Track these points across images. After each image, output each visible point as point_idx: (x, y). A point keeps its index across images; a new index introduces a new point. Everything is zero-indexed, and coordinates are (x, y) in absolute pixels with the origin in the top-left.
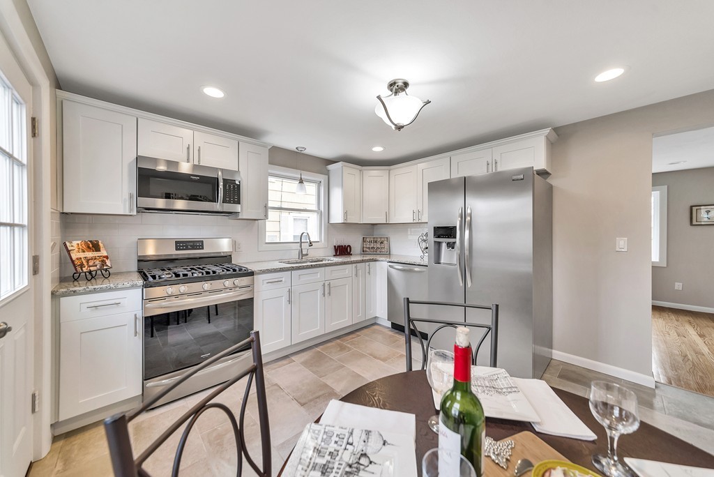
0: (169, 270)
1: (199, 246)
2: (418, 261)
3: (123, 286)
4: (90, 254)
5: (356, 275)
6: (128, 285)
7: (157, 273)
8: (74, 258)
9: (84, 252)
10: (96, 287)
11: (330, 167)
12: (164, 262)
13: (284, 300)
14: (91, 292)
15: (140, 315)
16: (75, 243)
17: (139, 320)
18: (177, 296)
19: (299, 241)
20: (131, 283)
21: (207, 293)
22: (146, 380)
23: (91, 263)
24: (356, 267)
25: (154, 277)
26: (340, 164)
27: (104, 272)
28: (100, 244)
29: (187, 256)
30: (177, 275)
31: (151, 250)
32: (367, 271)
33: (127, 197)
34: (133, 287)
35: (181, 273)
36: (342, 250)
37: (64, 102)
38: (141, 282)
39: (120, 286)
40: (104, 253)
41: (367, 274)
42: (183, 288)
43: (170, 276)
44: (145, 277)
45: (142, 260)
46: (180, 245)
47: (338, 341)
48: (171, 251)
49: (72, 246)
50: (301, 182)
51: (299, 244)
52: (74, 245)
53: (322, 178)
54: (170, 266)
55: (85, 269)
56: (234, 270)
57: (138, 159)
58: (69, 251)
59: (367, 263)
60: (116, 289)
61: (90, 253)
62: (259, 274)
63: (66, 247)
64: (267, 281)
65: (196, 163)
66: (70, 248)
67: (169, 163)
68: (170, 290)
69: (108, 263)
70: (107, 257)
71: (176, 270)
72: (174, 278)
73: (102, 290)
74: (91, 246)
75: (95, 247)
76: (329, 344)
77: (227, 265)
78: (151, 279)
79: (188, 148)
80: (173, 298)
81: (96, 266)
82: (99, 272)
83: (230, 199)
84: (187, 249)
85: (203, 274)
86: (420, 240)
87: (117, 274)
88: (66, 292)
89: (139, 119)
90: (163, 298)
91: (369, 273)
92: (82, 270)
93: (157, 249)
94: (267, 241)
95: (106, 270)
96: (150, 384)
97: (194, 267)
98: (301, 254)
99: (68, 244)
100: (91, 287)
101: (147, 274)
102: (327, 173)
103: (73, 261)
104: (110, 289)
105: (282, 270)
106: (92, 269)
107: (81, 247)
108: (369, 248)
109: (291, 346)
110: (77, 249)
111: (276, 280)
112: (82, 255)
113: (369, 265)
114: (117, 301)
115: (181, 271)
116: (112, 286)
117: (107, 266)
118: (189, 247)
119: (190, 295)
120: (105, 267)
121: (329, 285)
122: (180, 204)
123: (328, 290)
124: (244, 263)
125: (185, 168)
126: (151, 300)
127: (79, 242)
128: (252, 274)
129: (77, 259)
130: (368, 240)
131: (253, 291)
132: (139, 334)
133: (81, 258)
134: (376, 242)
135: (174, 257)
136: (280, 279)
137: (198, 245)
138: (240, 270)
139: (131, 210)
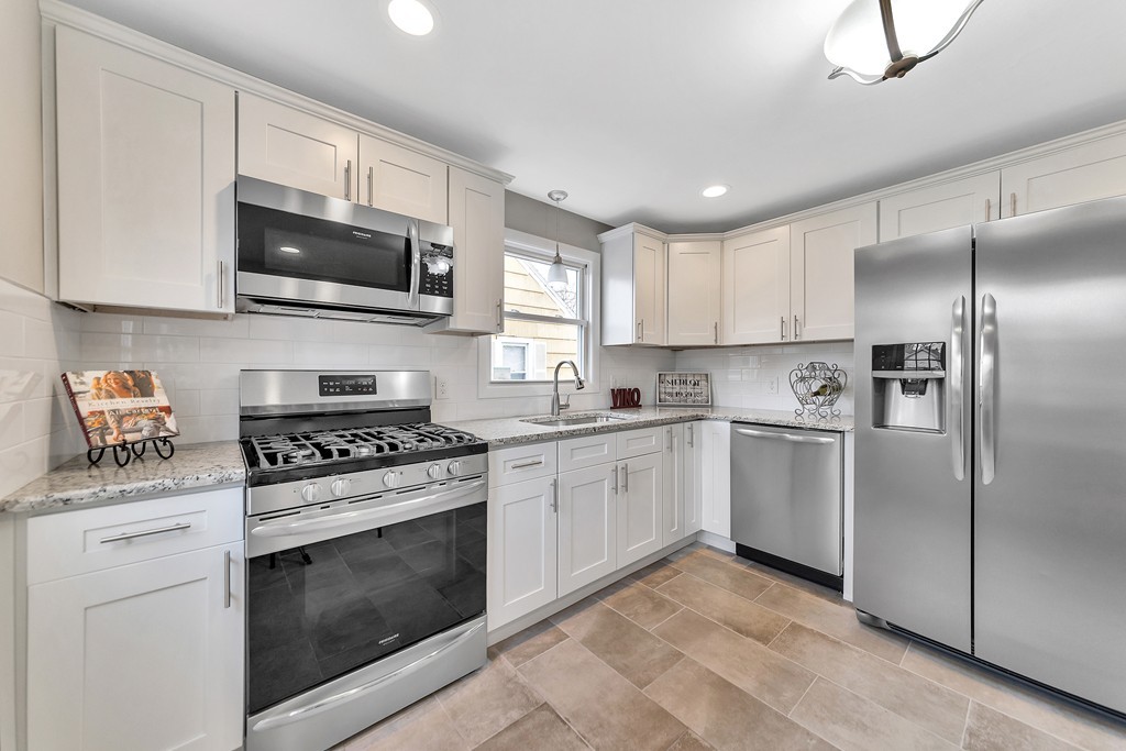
0: (307, 438)
1: (368, 386)
2: (791, 420)
3: (198, 484)
4: (126, 404)
5: (671, 448)
6: (210, 481)
7: (281, 446)
8: (84, 411)
9: (112, 397)
10: (127, 487)
11: (606, 237)
12: (295, 421)
13: (545, 502)
14: (111, 501)
15: (240, 553)
16: (90, 376)
17: (237, 563)
18: (325, 505)
19: (553, 379)
20: (216, 475)
21: (393, 495)
22: (253, 713)
23: (127, 425)
24: (670, 432)
25: (272, 459)
26: (629, 228)
27: (160, 444)
28: (153, 378)
29: (341, 409)
30: (327, 454)
31: (273, 397)
32: (688, 439)
33: (213, 270)
34: (222, 483)
35: (333, 448)
36: (625, 399)
37: (59, 29)
38: (239, 471)
39: (188, 483)
40: (160, 399)
41: (687, 446)
42: (339, 484)
43: (308, 452)
44: (252, 459)
45: (250, 418)
46: (329, 384)
47: (640, 584)
48: (312, 398)
49: (82, 383)
50: (558, 261)
51: (553, 386)
52: (87, 381)
53: (589, 258)
54: (306, 427)
55: (110, 440)
56: (448, 439)
57: (240, 182)
58: (72, 395)
59: (688, 424)
60: (180, 491)
61: (128, 400)
62: (498, 447)
63: (68, 386)
64: (512, 464)
65: (364, 202)
66: (75, 389)
67: (307, 196)
68: (310, 489)
69: (171, 423)
70: (168, 410)
71: (321, 439)
72: (318, 459)
73: (142, 495)
74: (130, 383)
75: (140, 384)
76: (625, 593)
77: (424, 429)
78: (265, 464)
79: (348, 170)
80: (317, 510)
81: (141, 431)
82: (150, 444)
83: (433, 286)
84: (343, 393)
85: (380, 449)
86: (794, 378)
87: (192, 448)
88: (42, 503)
89: (241, 95)
90: (293, 511)
91: (692, 443)
92: (103, 440)
93: (284, 393)
94: (493, 379)
95: (165, 440)
96: (263, 721)
97: (359, 432)
98: (558, 406)
99: (71, 378)
100: (113, 489)
101: (258, 448)
102: (599, 248)
103: (81, 420)
104: (164, 492)
105: (540, 439)
106: (129, 437)
107: (104, 385)
108: (671, 394)
109: (557, 600)
110: (94, 391)
111: (530, 461)
112: (105, 405)
113: (691, 428)
114: (183, 521)
115: (334, 442)
116: (168, 482)
117: (168, 430)
118: (347, 389)
119: (354, 499)
120: (162, 434)
121: (625, 468)
122: (327, 291)
123: (624, 479)
124: (457, 423)
125: (338, 211)
126: (265, 516)
127: (101, 374)
128: (482, 448)
129: (93, 413)
130: (669, 378)
131: (485, 486)
132: (236, 599)
133: (102, 413)
134: (685, 382)
135: (316, 410)
136: (537, 460)
137: (363, 385)
138: (460, 438)
139: (222, 302)
